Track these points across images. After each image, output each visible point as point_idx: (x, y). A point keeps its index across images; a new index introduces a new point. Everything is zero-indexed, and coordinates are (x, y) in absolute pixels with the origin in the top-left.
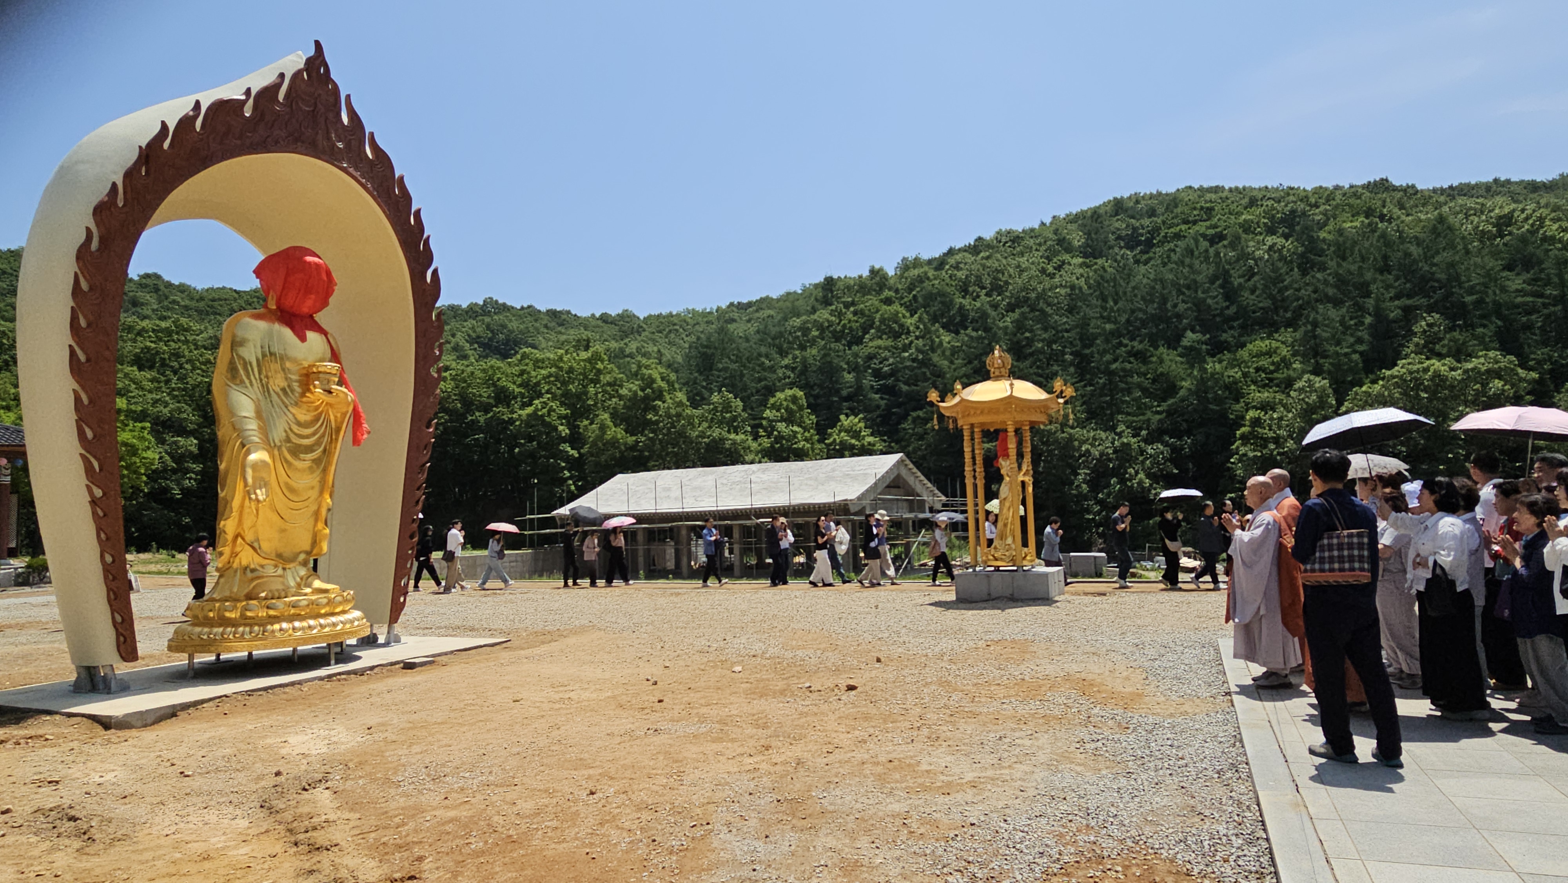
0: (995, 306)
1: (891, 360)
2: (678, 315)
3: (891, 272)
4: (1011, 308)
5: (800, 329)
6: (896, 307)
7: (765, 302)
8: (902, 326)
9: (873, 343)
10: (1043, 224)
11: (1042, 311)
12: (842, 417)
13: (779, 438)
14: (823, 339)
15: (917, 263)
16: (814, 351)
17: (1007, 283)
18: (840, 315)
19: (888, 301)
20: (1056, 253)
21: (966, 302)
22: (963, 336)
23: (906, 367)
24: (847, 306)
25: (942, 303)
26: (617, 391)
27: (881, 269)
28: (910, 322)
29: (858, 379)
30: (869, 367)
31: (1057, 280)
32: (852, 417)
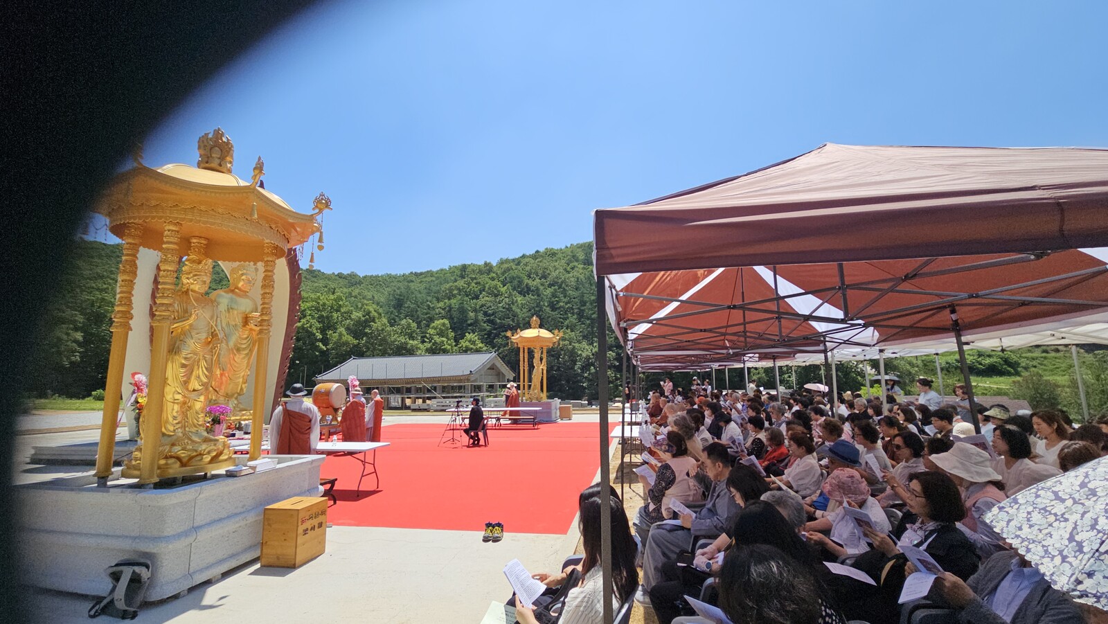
0: (542, 285)
1: (493, 307)
2: (382, 276)
3: (494, 264)
4: (550, 285)
5: (448, 290)
6: (496, 282)
7: (430, 273)
8: (498, 291)
9: (484, 299)
10: (567, 247)
11: (564, 289)
12: (467, 334)
13: (435, 343)
14: (460, 295)
15: (507, 261)
16: (455, 301)
17: (549, 274)
18: (469, 284)
19: (493, 279)
20: (571, 262)
21: (530, 282)
22: (527, 298)
23: (501, 311)
24: (473, 279)
25: (519, 282)
26: (350, 316)
27: (489, 263)
28: (503, 290)
29: (476, 316)
30: (482, 310)
31: (571, 275)
32: (471, 334)
